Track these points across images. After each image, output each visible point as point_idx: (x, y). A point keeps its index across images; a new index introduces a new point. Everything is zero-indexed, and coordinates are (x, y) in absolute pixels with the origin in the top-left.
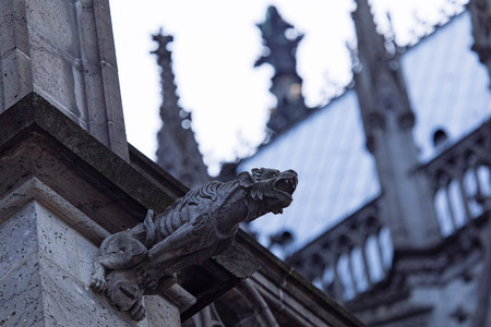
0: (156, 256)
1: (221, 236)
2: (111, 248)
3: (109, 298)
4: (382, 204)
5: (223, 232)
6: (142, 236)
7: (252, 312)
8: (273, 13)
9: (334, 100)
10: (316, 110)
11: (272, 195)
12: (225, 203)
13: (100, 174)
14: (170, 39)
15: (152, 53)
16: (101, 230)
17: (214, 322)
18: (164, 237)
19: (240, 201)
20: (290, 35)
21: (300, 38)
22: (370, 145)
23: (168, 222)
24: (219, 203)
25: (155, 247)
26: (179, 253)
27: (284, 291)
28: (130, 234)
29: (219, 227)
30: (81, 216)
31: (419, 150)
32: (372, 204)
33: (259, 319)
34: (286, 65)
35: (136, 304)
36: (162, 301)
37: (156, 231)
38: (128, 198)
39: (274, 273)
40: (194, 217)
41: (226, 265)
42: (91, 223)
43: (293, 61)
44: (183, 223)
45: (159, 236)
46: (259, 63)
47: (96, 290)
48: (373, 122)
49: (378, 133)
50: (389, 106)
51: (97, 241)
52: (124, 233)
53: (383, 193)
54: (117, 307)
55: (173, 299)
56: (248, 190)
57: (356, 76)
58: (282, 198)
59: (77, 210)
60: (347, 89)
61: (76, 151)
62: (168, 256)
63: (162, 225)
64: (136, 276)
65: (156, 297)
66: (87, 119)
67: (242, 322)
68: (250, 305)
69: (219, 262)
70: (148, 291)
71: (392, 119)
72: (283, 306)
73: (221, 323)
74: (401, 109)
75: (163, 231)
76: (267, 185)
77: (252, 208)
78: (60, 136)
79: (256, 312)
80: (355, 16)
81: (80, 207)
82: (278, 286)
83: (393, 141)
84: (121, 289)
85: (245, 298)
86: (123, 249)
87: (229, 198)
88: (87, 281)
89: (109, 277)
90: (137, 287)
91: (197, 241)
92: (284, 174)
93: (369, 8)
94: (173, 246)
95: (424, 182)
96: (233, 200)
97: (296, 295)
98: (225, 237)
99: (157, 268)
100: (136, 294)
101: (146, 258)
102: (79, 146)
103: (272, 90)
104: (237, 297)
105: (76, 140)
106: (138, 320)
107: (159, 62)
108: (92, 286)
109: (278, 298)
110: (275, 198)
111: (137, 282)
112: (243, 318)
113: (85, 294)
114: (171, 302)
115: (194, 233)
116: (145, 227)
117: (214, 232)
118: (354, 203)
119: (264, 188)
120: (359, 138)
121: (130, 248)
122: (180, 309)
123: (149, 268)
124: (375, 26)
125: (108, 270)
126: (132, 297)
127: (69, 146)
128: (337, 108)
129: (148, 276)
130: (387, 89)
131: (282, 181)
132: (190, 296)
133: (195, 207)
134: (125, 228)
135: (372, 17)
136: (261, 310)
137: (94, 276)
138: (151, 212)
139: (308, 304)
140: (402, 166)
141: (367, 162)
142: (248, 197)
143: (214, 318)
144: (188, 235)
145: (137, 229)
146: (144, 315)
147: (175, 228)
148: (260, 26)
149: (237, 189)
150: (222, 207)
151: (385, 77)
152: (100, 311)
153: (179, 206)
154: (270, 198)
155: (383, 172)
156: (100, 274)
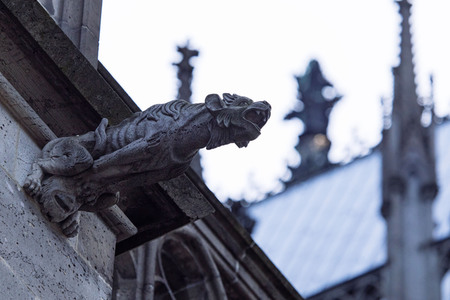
0: (101, 168)
1: (175, 160)
2: (54, 151)
3: (41, 204)
4: (386, 274)
5: (179, 156)
6: (90, 145)
7: (202, 277)
8: (315, 69)
9: (357, 159)
10: (337, 166)
11: (239, 124)
13: (59, 70)
14: (196, 53)
16: (48, 131)
17: (157, 278)
18: (114, 150)
20: (328, 94)
21: (337, 99)
22: (386, 210)
23: (122, 133)
24: (180, 123)
25: (102, 158)
26: (126, 170)
27: (242, 264)
29: (176, 150)
30: (29, 112)
31: (435, 225)
32: (375, 272)
33: (208, 287)
34: (317, 123)
35: (70, 217)
36: (100, 224)
37: (107, 142)
38: (85, 103)
39: (234, 242)
40: (151, 133)
41: (177, 200)
42: (38, 120)
43: (326, 121)
44: (137, 137)
45: (109, 147)
47: (29, 192)
48: (393, 186)
49: (396, 199)
50: (414, 173)
51: (41, 142)
52: (72, 138)
53: (388, 263)
54: (48, 217)
55: (110, 222)
56: (214, 114)
57: (385, 133)
58: (249, 129)
59: (26, 104)
60: (374, 150)
61: (37, 38)
62: (114, 171)
63: (115, 136)
64: (75, 185)
66: (60, 20)
67: (189, 287)
68: (201, 270)
69: (170, 194)
70: (85, 206)
71: (413, 187)
72: (237, 280)
73: (165, 281)
74: (425, 178)
75: (115, 143)
76: (235, 112)
77: (215, 134)
78: (23, 18)
79: (206, 278)
80: (396, 71)
81: (30, 102)
82: (236, 257)
83: (410, 211)
84: (56, 196)
85: (196, 261)
86: (67, 154)
87: (192, 120)
88: (21, 180)
89: (46, 182)
90: (74, 198)
91: (149, 160)
93: (412, 66)
94: (121, 161)
95: (434, 259)
96: (197, 123)
97: (254, 271)
98: (180, 162)
99: (100, 182)
100: (72, 206)
101: (89, 169)
102: (42, 34)
104: (188, 259)
105: (40, 26)
106: (68, 236)
108: (26, 188)
109: (233, 269)
110: (242, 128)
111: (75, 194)
112: (190, 283)
113: (15, 194)
114: (109, 227)
115: (147, 150)
116: (95, 136)
117: (169, 154)
118: (358, 268)
119: (231, 115)
120: (375, 202)
121: (75, 155)
122: (117, 237)
123: (91, 181)
124: (414, 86)
125: (46, 175)
126: (66, 208)
127: (31, 32)
128: (359, 168)
129: (88, 188)
130: (414, 154)
131: (253, 111)
132: (131, 225)
133: (153, 123)
135: (413, 76)
136: (212, 278)
137: (30, 178)
138: (105, 121)
139: (264, 284)
140: (414, 238)
141: (378, 228)
142: (213, 122)
143: (158, 272)
144: (140, 151)
145: (87, 137)
146: (75, 232)
147: (127, 142)
148: (298, 79)
149: (203, 112)
150: (183, 128)
151: (415, 141)
152: (28, 216)
153: (137, 120)
155: (394, 241)
156: (37, 176)
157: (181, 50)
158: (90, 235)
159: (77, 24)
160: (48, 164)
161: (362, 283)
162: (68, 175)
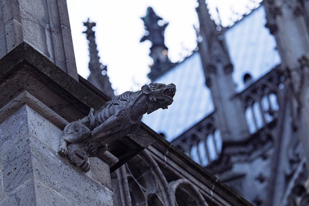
0: (95, 135)
1: (133, 122)
2: (70, 131)
3: (69, 159)
4: (215, 116)
5: (134, 120)
6: (88, 124)
7: (149, 168)
8: (151, 11)
9: (187, 58)
10: (177, 64)
11: (161, 98)
12: (135, 104)
13: (63, 88)
14: (94, 24)
15: (83, 32)
16: (64, 121)
17: (128, 175)
18: (100, 124)
19: (144, 102)
20: (160, 23)
21: (166, 25)
22: (208, 83)
23: (102, 114)
24: (131, 103)
25: (95, 129)
26: (109, 132)
27: (167, 156)
28: (80, 122)
29: (131, 117)
30: (53, 113)
31: (236, 85)
32: (210, 116)
33: (153, 173)
34: (158, 40)
35: (85, 162)
36: (99, 161)
37: (96, 121)
38: (79, 102)
39: (161, 147)
40: (117, 112)
41: (135, 140)
42: (58, 117)
43: (163, 38)
44: (111, 115)
45: (97, 123)
46: (143, 39)
47: (62, 155)
48: (209, 70)
49: (212, 76)
50: (219, 61)
51: (62, 127)
52: (77, 122)
53: (216, 110)
54: (74, 164)
55: (105, 159)
56: (148, 96)
57: (199, 44)
58: (167, 100)
59: (50, 109)
60: (194, 52)
61: (49, 75)
62: (102, 134)
63: (99, 117)
64: (84, 146)
65: (96, 158)
66: (54, 59)
67: (143, 175)
68: (148, 165)
69: (131, 138)
70: (91, 155)
71: (220, 68)
72: (167, 165)
73: (132, 175)
74: (225, 63)
75: (100, 120)
76: (158, 92)
77: (150, 106)
78: (39, 67)
79: (151, 169)
80: (198, 10)
81: (51, 108)
82: (164, 154)
83: (221, 81)
84: (76, 154)
85: (145, 161)
86: (77, 131)
87: (137, 100)
88: (57, 151)
89: (69, 147)
90: (85, 152)
91: (119, 125)
92: (168, 86)
93: (206, 5)
94: (105, 129)
95: (239, 103)
96: (139, 102)
97: (174, 159)
98: (135, 123)
99: (96, 141)
100: (85, 157)
101: (90, 136)
102: (51, 72)
103: (151, 55)
104: (140, 161)
105: (49, 69)
106: (86, 172)
107: (88, 38)
108: (60, 153)
109: (164, 160)
110: (163, 100)
111: (85, 150)
112: (144, 172)
113: (56, 157)
114: (105, 161)
115: (117, 121)
116: (89, 118)
117: (129, 120)
118: (199, 117)
119: (157, 94)
120: (202, 80)
121: (81, 130)
122: (109, 165)
123: (92, 142)
124: (209, 15)
125: (68, 143)
126: (82, 158)
127: (45, 73)
128: (189, 63)
129: (91, 146)
130: (217, 51)
131: (167, 90)
132: (115, 158)
133: (117, 106)
134: (77, 119)
135: (208, 10)
136: (154, 168)
137: (61, 147)
138: (92, 109)
139: (181, 164)
140: (226, 94)
141: (206, 93)
142: (148, 99)
143: (128, 172)
144: (114, 122)
145: (85, 119)
146: (89, 169)
147: (106, 118)
148: (143, 19)
149: (142, 95)
150: (133, 106)
151: (216, 44)
152: (64, 167)
153: (108, 106)
154: (160, 100)
155: (216, 98)
156: (64, 145)
157: (86, 24)
158: (96, 168)
159: (63, 59)
160: (68, 138)
161: (205, 124)
162: (79, 141)
